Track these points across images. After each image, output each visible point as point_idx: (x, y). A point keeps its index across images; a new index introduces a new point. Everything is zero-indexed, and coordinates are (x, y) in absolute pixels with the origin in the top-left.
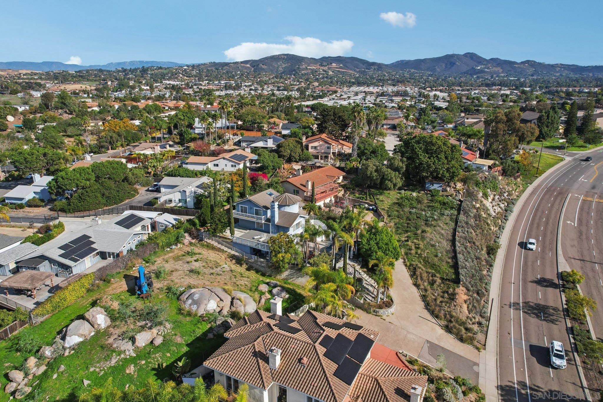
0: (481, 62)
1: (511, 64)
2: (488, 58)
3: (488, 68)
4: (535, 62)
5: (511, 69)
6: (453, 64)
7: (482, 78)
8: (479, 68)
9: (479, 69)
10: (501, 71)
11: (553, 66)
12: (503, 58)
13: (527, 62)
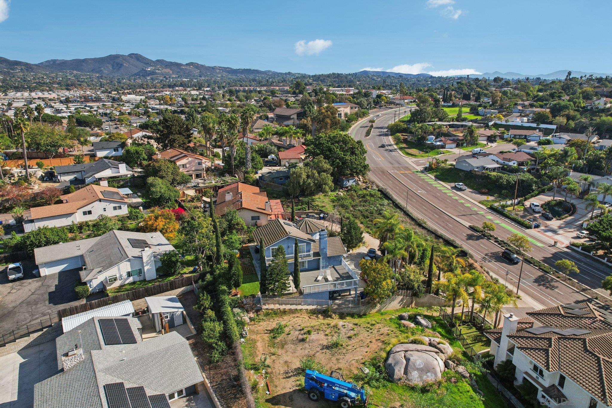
0: (148, 63)
1: (178, 65)
2: (154, 59)
3: (158, 70)
4: (198, 64)
5: (179, 70)
6: (120, 66)
7: (157, 79)
8: (149, 69)
9: (149, 71)
10: (171, 72)
11: (214, 68)
12: (168, 60)
13: (192, 64)
